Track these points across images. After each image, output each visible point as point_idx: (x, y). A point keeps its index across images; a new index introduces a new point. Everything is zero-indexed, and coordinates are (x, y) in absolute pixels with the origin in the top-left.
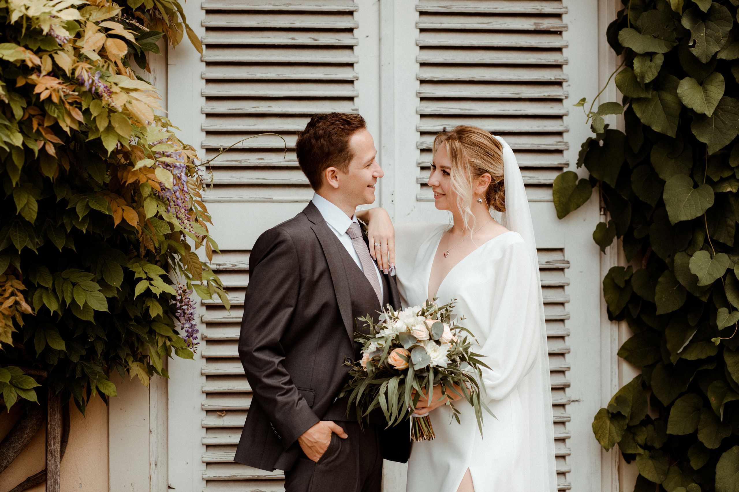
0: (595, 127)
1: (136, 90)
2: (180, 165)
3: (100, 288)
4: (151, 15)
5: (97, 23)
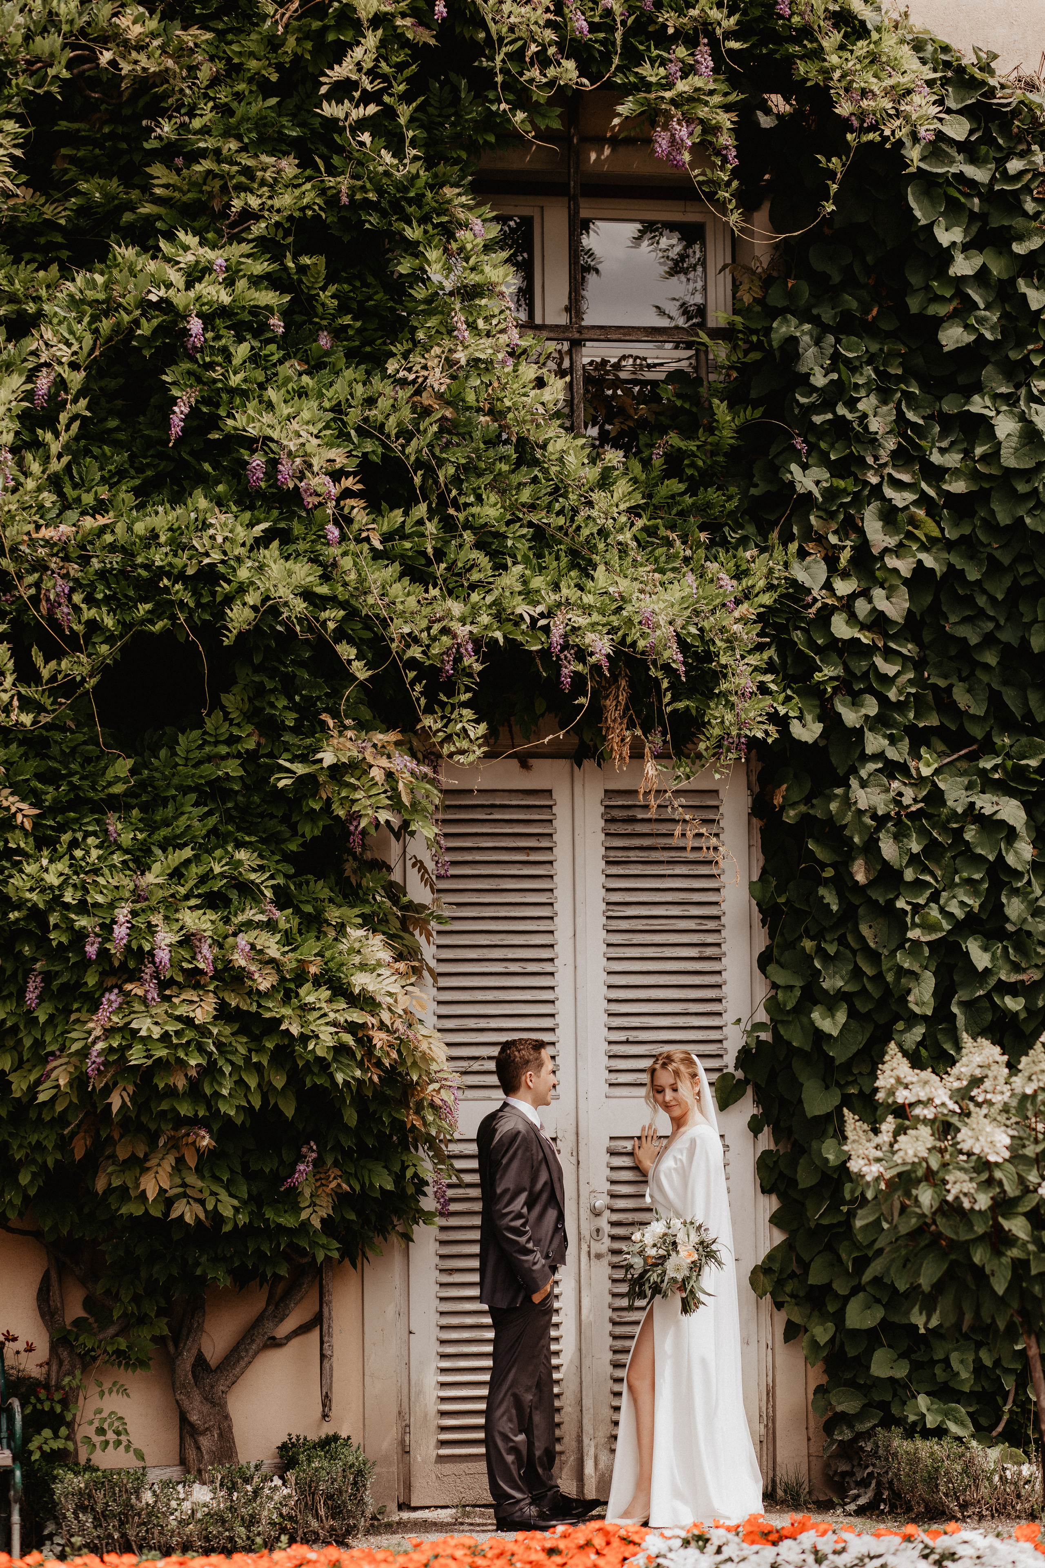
0: (747, 1041)
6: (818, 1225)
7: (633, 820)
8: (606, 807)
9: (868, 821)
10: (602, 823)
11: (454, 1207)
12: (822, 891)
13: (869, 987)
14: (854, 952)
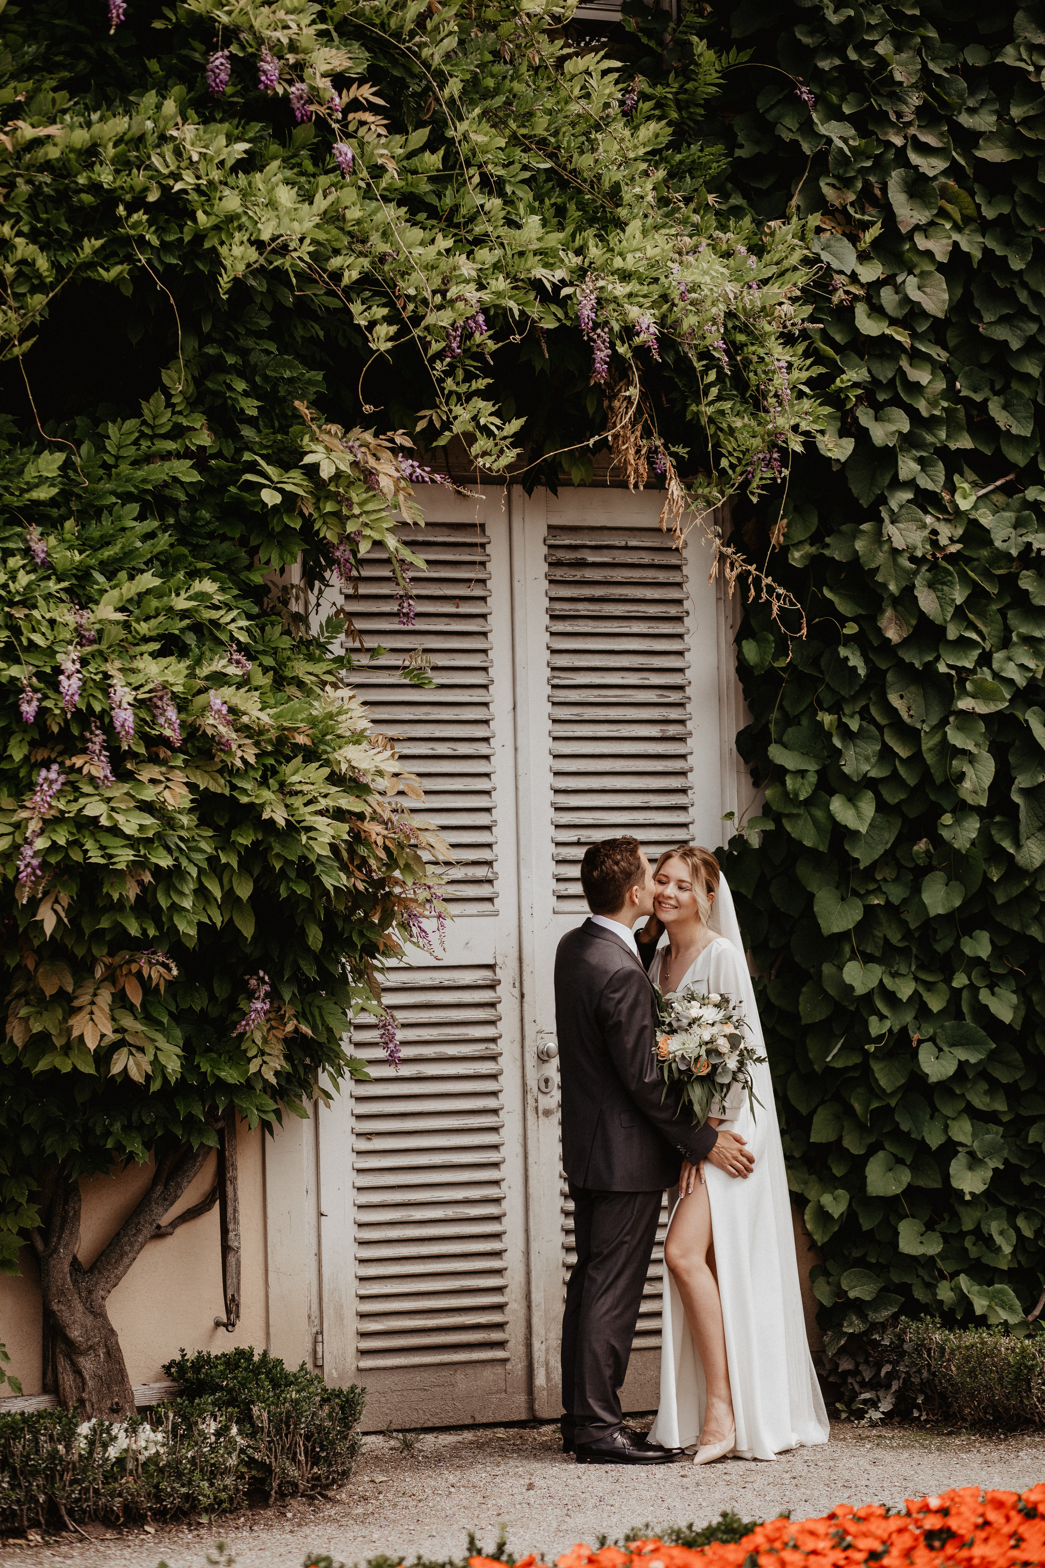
6: (829, 1070)
7: (582, 564)
8: (550, 547)
9: (907, 564)
10: (545, 567)
11: (406, 1052)
12: (843, 652)
13: (902, 771)
14: (880, 728)
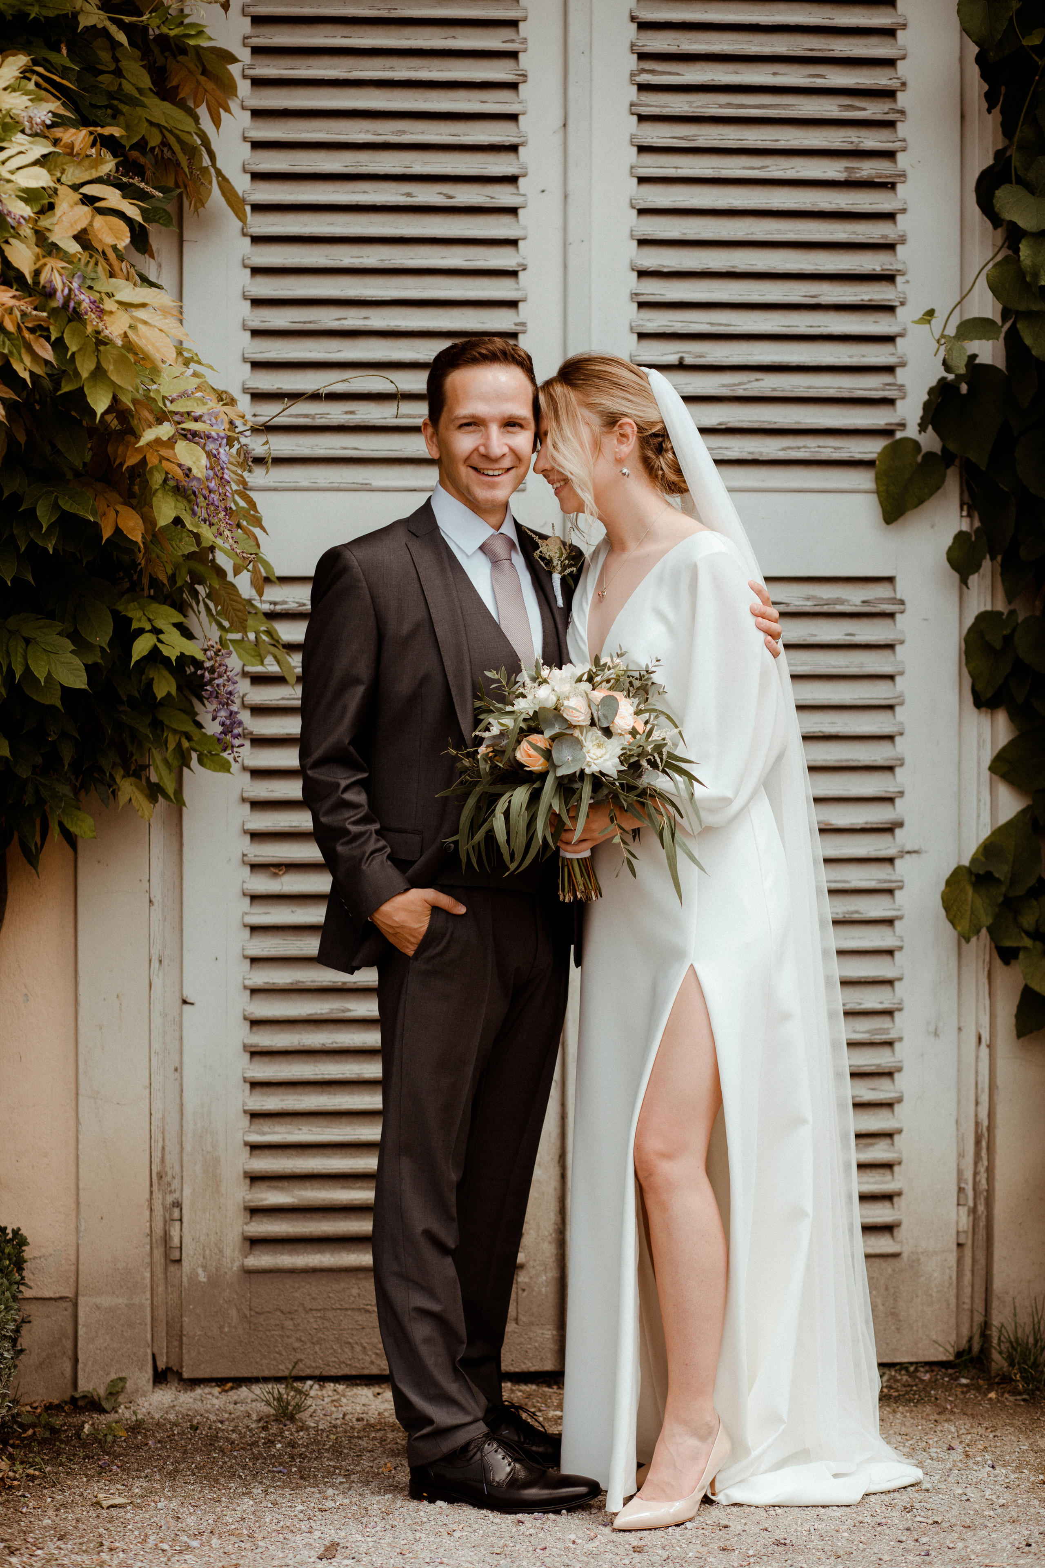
0: (949, 362)
1: (144, 305)
2: (218, 434)
3: (73, 648)
4: (156, 157)
5: (76, 187)
